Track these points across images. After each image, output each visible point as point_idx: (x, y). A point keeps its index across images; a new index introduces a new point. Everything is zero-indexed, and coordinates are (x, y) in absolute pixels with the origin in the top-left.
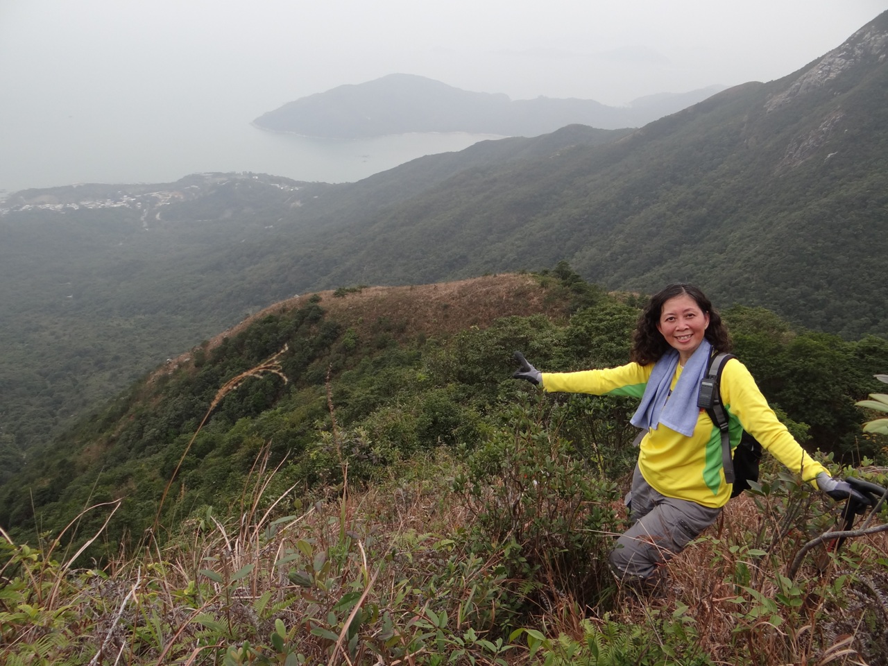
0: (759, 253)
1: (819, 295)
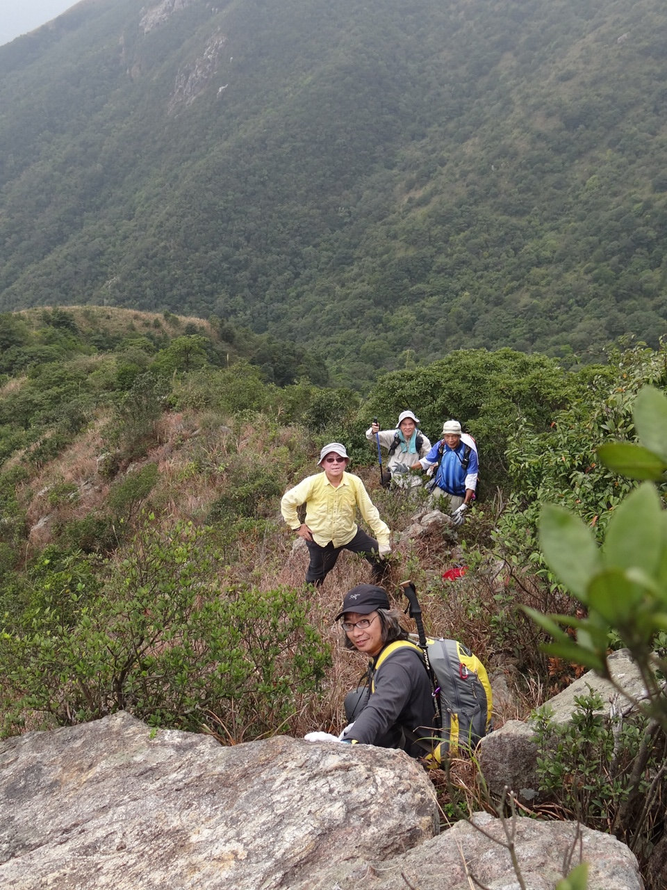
0: (170, 215)
1: (240, 256)
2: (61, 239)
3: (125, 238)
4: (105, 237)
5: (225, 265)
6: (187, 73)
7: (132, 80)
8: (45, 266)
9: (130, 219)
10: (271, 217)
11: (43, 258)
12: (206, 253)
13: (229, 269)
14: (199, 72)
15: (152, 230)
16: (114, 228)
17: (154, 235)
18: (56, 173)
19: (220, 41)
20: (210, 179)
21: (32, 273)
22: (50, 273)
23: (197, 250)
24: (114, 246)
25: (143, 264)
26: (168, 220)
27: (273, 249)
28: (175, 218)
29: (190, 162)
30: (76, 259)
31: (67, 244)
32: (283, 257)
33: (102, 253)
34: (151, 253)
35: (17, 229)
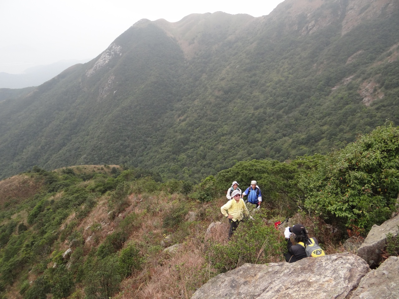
0: (102, 133)
1: (126, 143)
2: (64, 145)
3: (87, 142)
4: (80, 142)
5: (122, 147)
6: (103, 88)
7: (85, 92)
8: (59, 154)
9: (88, 136)
10: (135, 130)
11: (58, 152)
12: (115, 144)
13: (123, 148)
14: (107, 87)
15: (96, 139)
16: (82, 139)
17: (96, 140)
18: (61, 124)
19: (113, 77)
20: (114, 120)
21: (55, 157)
22: (61, 156)
23: (112, 143)
24: (83, 145)
25: (94, 150)
26: (101, 134)
27: (137, 140)
28: (103, 134)
29: (106, 116)
30: (70, 151)
31: (66, 146)
32: (141, 142)
33: (79, 148)
34: (96, 146)
35: (48, 143)
